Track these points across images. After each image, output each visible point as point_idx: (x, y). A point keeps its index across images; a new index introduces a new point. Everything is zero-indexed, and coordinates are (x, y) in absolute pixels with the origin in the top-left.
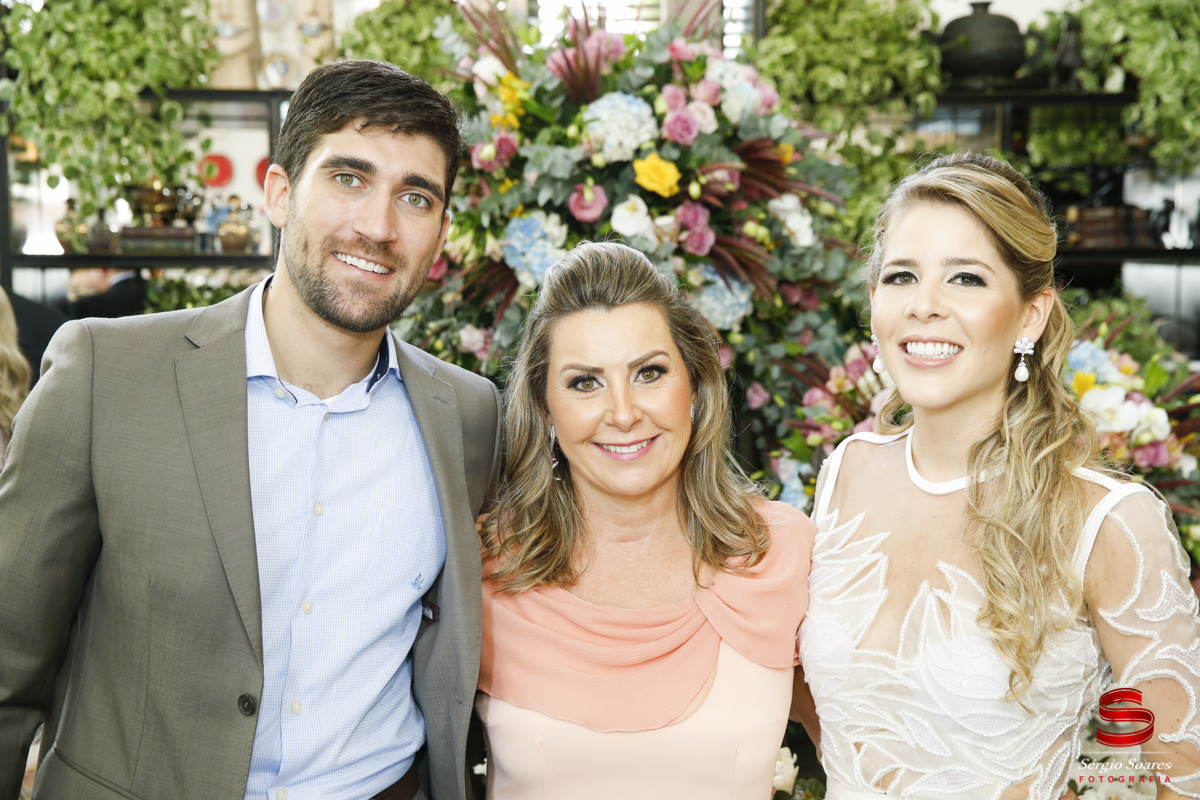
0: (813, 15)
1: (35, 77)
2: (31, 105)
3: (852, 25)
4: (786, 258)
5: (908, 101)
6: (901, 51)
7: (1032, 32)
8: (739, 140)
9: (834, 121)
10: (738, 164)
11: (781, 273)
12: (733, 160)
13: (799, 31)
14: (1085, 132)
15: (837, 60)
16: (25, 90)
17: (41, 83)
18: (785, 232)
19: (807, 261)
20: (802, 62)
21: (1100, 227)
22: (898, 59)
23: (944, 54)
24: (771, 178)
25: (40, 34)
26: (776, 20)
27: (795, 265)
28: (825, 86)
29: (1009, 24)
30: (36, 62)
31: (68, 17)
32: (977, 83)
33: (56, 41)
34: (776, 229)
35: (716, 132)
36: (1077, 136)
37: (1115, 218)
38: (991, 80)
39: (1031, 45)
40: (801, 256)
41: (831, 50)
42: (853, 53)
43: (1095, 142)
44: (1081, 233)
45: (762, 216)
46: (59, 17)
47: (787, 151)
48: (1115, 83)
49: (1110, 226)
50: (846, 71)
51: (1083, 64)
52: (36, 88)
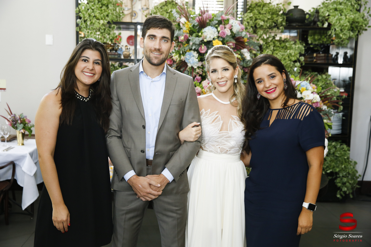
0: (257, 8)
1: (85, 19)
2: (84, 25)
3: (266, 10)
4: (244, 62)
5: (278, 28)
6: (277, 17)
7: (307, 13)
8: (236, 37)
9: (261, 32)
10: (234, 42)
11: (243, 65)
12: (233, 41)
13: (254, 12)
14: (321, 36)
15: (262, 19)
16: (83, 21)
17: (86, 20)
18: (244, 57)
19: (249, 63)
20: (254, 19)
21: (321, 58)
22: (276, 19)
23: (287, 18)
24: (242, 45)
25: (87, 9)
26: (249, 9)
27: (246, 64)
28: (259, 24)
29: (302, 11)
30: (86, 15)
31: (93, 6)
32: (294, 24)
33: (90, 11)
34: (243, 56)
35: (230, 35)
36: (319, 37)
37: (325, 56)
38: (297, 24)
39: (307, 16)
40: (248, 62)
41: (261, 16)
42: (266, 17)
43: (324, 39)
44: (317, 59)
45: (239, 53)
46: (91, 6)
47: (246, 39)
48: (326, 25)
49: (324, 58)
50: (264, 21)
51: (319, 21)
52: (85, 21)
